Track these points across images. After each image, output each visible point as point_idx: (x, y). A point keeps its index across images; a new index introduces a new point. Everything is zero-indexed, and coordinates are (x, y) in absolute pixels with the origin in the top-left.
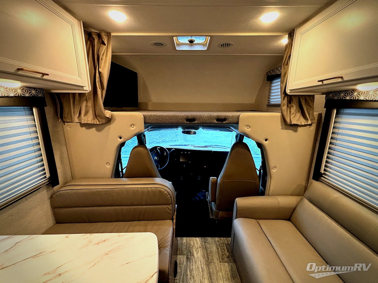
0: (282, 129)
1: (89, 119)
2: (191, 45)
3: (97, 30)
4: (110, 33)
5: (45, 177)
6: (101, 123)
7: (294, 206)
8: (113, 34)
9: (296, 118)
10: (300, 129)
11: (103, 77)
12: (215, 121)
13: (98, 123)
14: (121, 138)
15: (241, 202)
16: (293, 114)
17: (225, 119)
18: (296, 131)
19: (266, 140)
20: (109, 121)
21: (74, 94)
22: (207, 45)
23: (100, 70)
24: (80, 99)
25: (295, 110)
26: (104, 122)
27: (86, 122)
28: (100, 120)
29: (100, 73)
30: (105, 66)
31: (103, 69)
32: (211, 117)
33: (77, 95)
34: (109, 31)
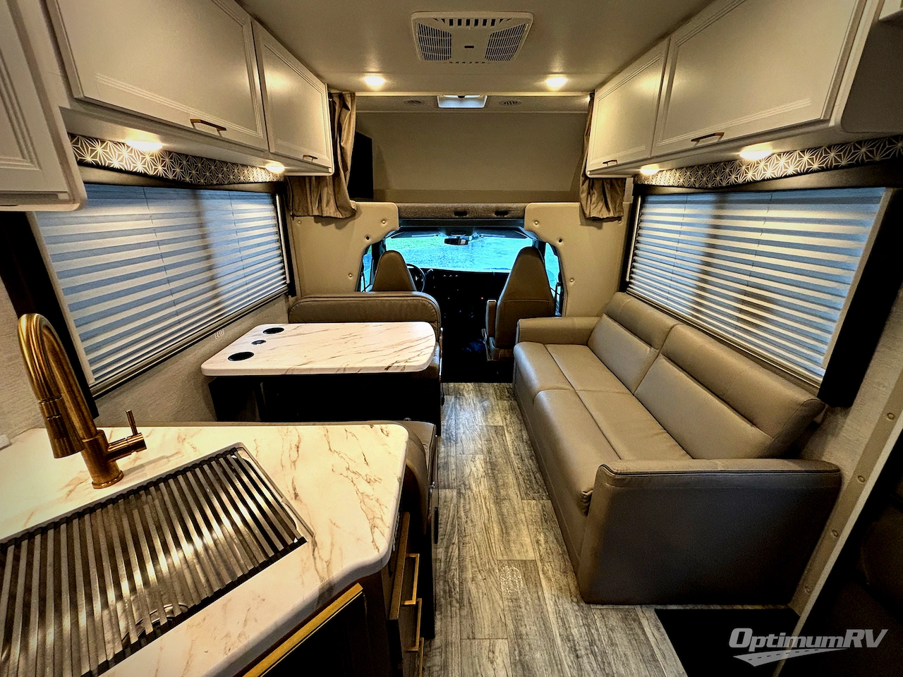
0: (582, 224)
1: (330, 211)
2: (461, 101)
3: (338, 90)
4: (354, 94)
5: (285, 283)
6: (344, 217)
7: (591, 327)
8: (357, 94)
9: (597, 210)
10: (605, 225)
11: (346, 153)
12: (494, 215)
13: (341, 217)
14: (368, 238)
15: (524, 323)
16: (594, 203)
17: (506, 212)
18: (600, 228)
19: (560, 241)
20: (354, 213)
21: (310, 177)
22: (484, 100)
23: (342, 144)
24: (319, 183)
25: (597, 199)
26: (348, 215)
27: (328, 215)
28: (343, 212)
29: (342, 148)
30: (347, 139)
31: (346, 143)
32: (488, 210)
33: (314, 178)
34: (353, 90)
